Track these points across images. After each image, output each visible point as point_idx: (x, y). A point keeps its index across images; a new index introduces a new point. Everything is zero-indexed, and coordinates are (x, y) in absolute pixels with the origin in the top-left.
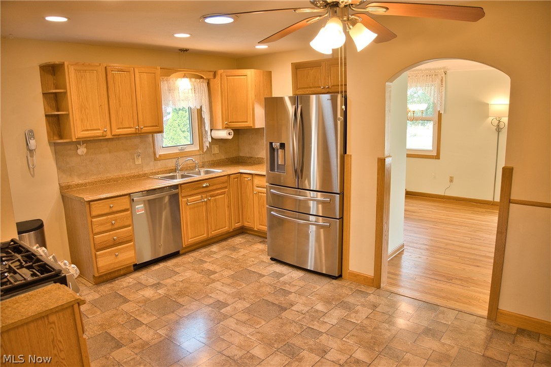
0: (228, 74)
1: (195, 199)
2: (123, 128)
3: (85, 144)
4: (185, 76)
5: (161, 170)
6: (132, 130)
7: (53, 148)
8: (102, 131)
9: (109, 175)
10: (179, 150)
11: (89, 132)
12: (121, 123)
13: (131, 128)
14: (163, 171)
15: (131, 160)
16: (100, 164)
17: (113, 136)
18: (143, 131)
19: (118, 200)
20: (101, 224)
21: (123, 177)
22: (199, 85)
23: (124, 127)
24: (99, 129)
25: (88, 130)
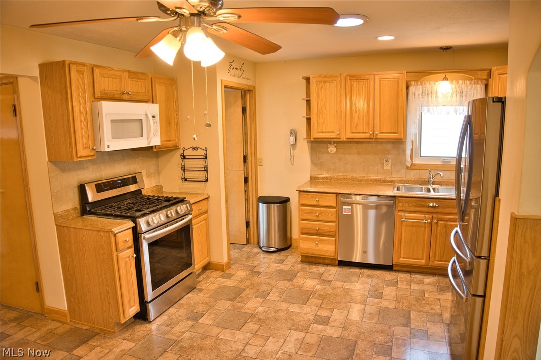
0: (501, 71)
1: (416, 217)
2: (357, 133)
3: (335, 144)
4: (446, 78)
5: (413, 180)
6: (367, 135)
7: (310, 144)
8: (336, 134)
9: (354, 174)
10: (443, 161)
11: (325, 134)
12: (356, 128)
13: (365, 133)
14: (414, 181)
15: (379, 164)
16: (347, 163)
17: (347, 139)
18: (378, 137)
19: (325, 196)
20: (307, 213)
21: (367, 180)
22: (469, 87)
23: (358, 131)
24: (334, 132)
25: (324, 132)
